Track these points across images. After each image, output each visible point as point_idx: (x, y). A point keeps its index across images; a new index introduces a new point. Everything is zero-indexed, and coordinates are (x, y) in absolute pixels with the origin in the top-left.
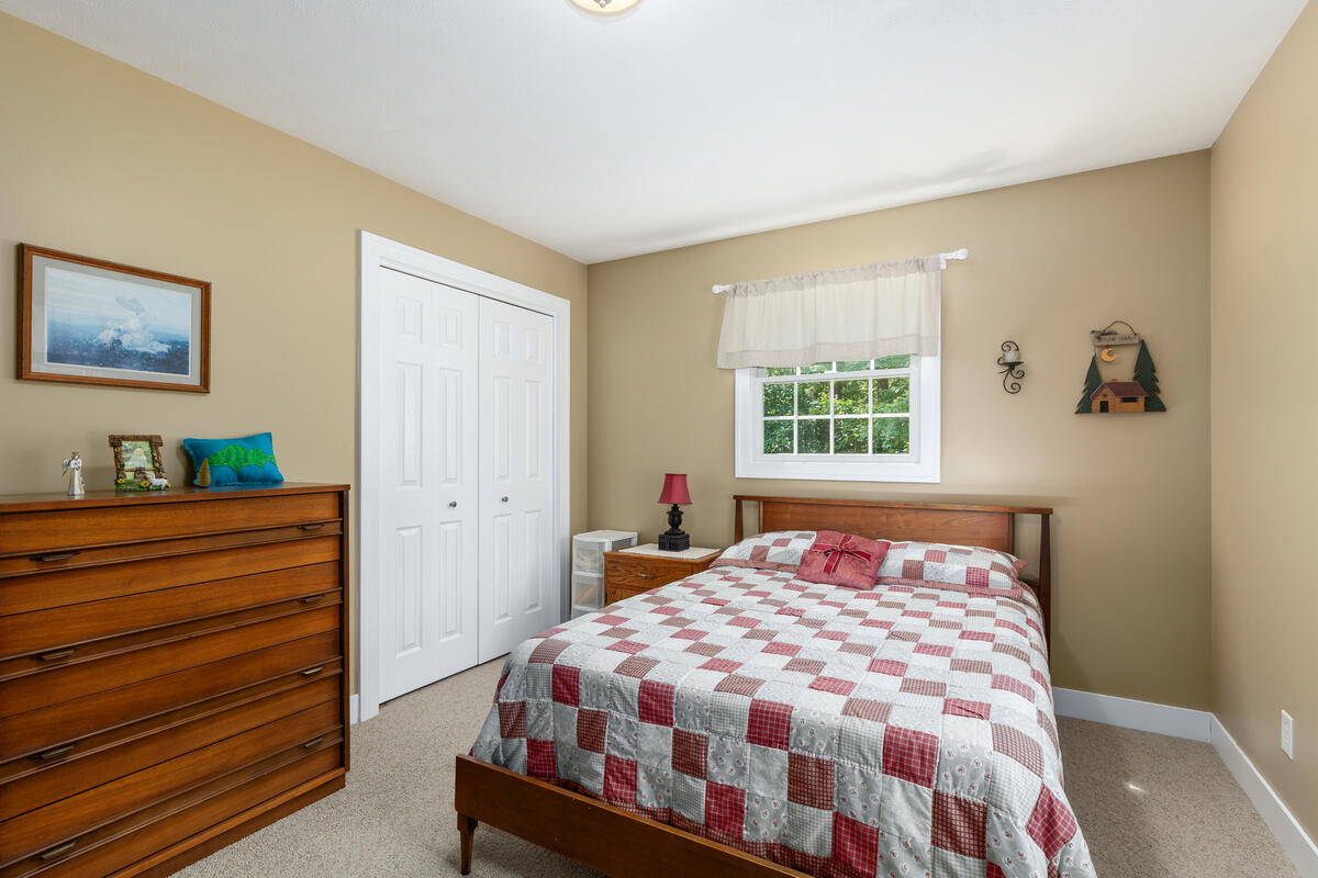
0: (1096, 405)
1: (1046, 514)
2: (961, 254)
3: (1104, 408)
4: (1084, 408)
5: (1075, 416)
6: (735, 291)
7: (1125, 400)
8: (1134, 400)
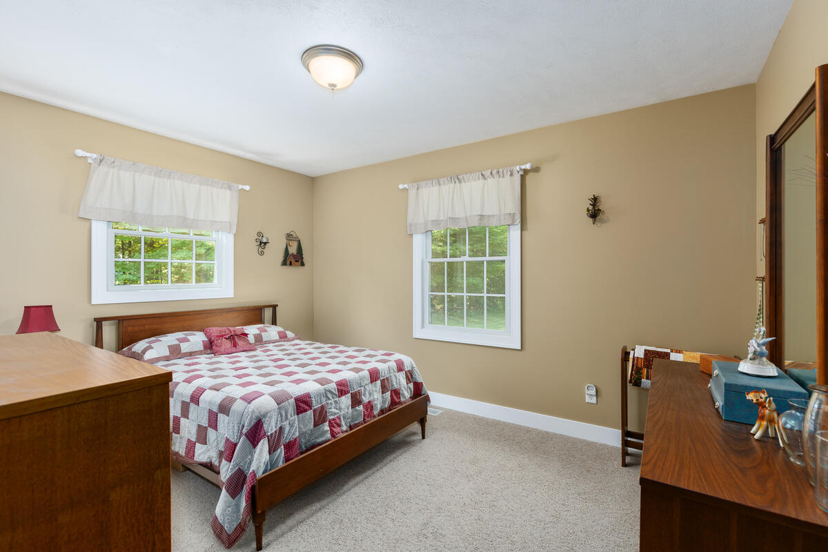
0: (288, 262)
1: (274, 307)
2: (247, 188)
3: (291, 264)
4: (284, 263)
5: (280, 267)
6: (101, 161)
7: (296, 261)
8: (298, 261)
